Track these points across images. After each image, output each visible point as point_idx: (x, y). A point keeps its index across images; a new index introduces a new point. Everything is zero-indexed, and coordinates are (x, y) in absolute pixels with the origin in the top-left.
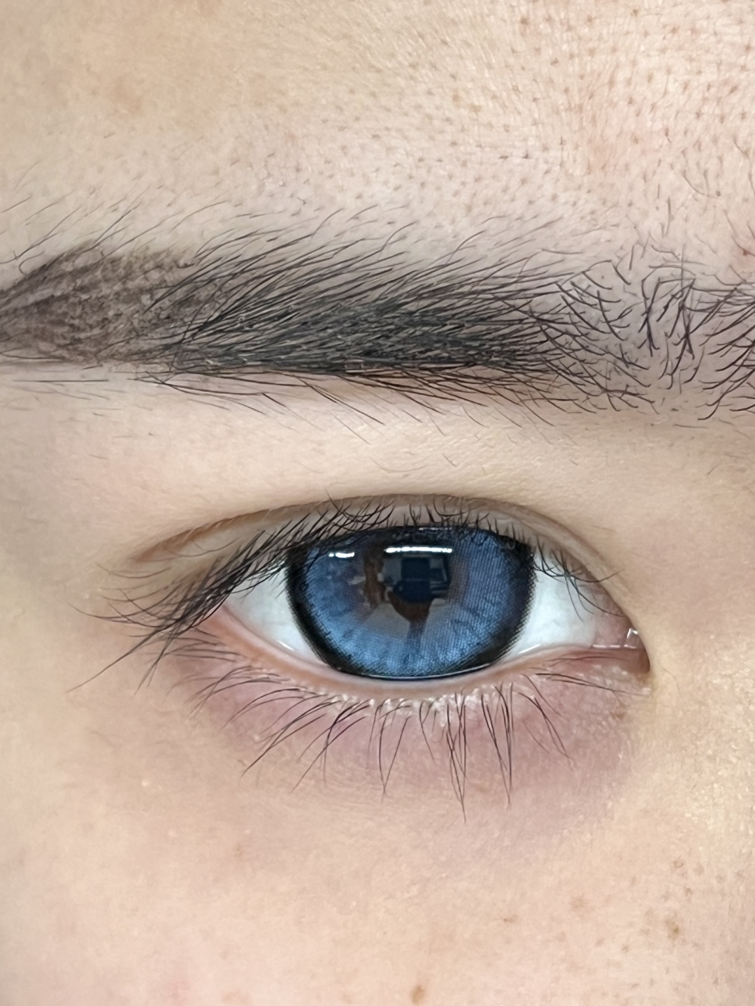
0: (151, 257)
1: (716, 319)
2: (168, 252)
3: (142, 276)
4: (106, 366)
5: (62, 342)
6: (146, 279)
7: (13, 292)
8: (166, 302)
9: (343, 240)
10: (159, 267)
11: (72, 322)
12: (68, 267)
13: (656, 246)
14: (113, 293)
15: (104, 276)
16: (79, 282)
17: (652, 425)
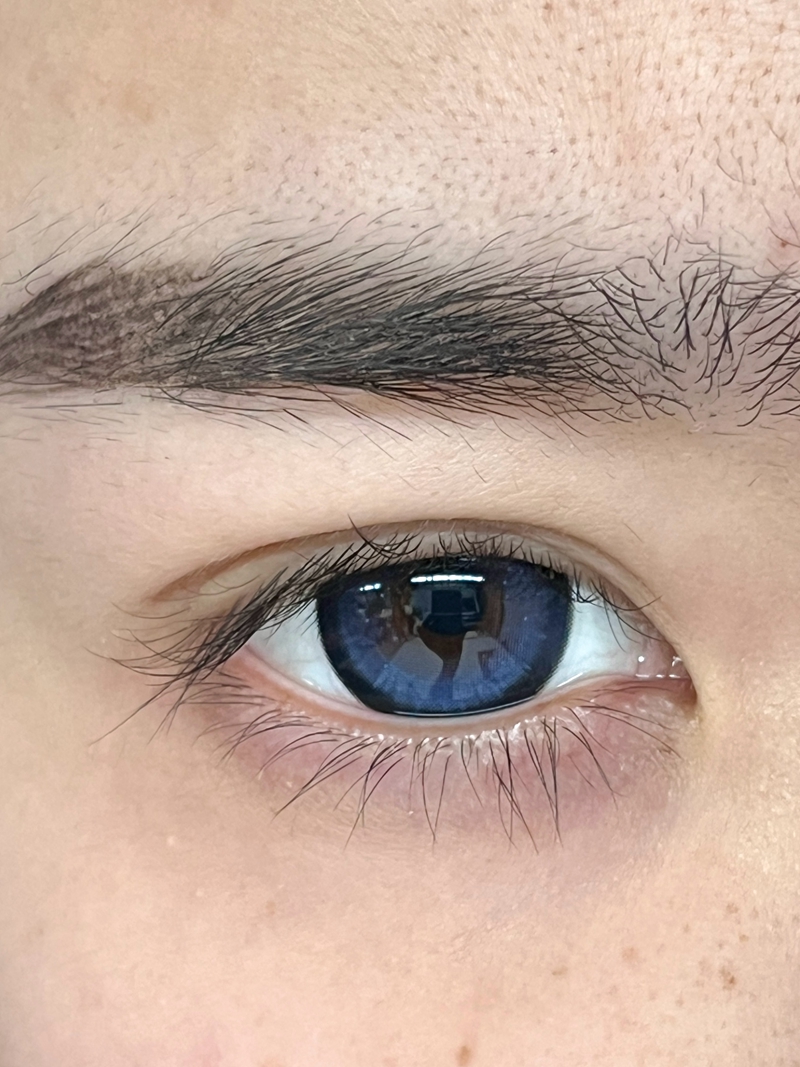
0: (163, 271)
1: (754, 317)
2: (181, 264)
3: (155, 291)
4: (120, 388)
5: (73, 365)
6: (158, 294)
7: (20, 317)
8: (181, 317)
9: (364, 245)
10: (171, 281)
11: (82, 344)
12: (77, 286)
13: (691, 240)
14: (125, 310)
15: (114, 294)
16: (88, 302)
17: (689, 433)
